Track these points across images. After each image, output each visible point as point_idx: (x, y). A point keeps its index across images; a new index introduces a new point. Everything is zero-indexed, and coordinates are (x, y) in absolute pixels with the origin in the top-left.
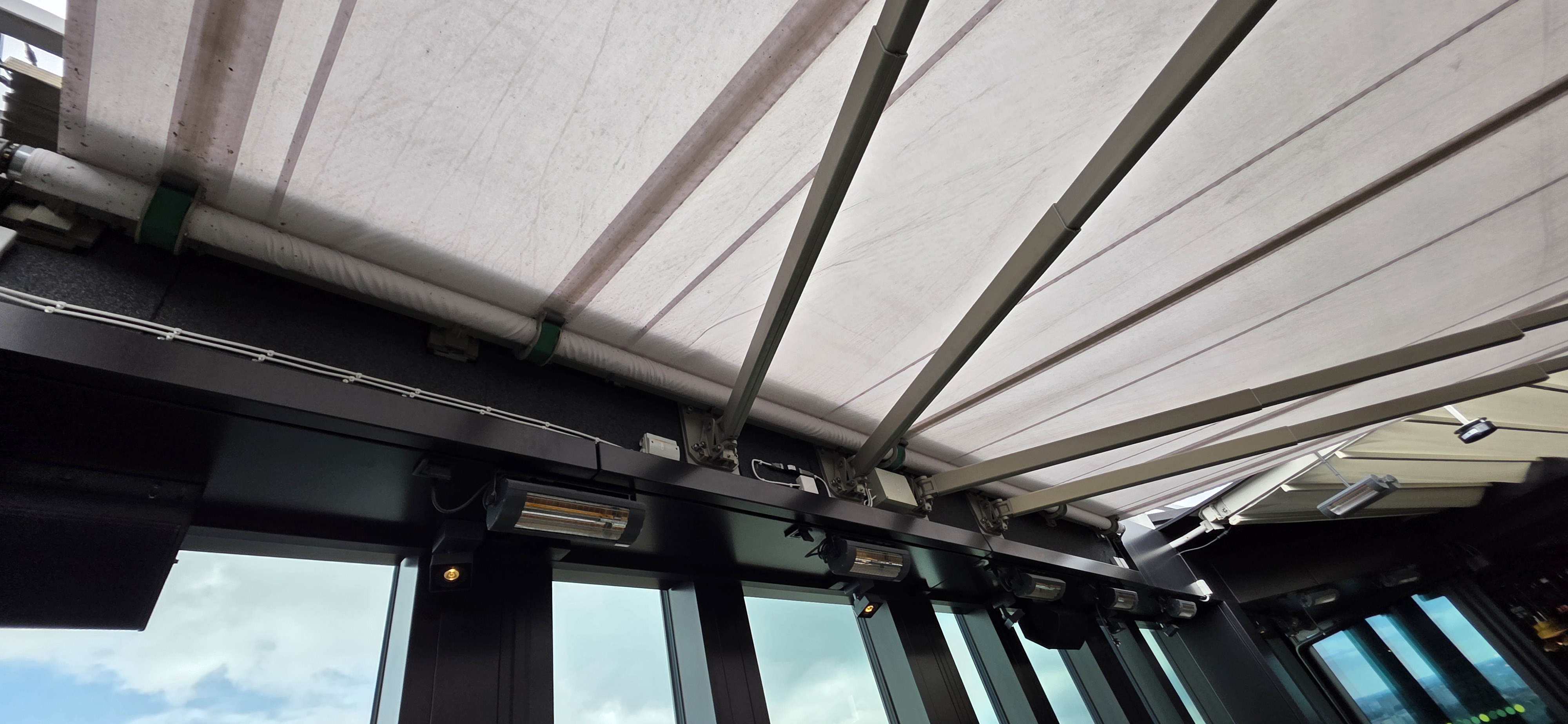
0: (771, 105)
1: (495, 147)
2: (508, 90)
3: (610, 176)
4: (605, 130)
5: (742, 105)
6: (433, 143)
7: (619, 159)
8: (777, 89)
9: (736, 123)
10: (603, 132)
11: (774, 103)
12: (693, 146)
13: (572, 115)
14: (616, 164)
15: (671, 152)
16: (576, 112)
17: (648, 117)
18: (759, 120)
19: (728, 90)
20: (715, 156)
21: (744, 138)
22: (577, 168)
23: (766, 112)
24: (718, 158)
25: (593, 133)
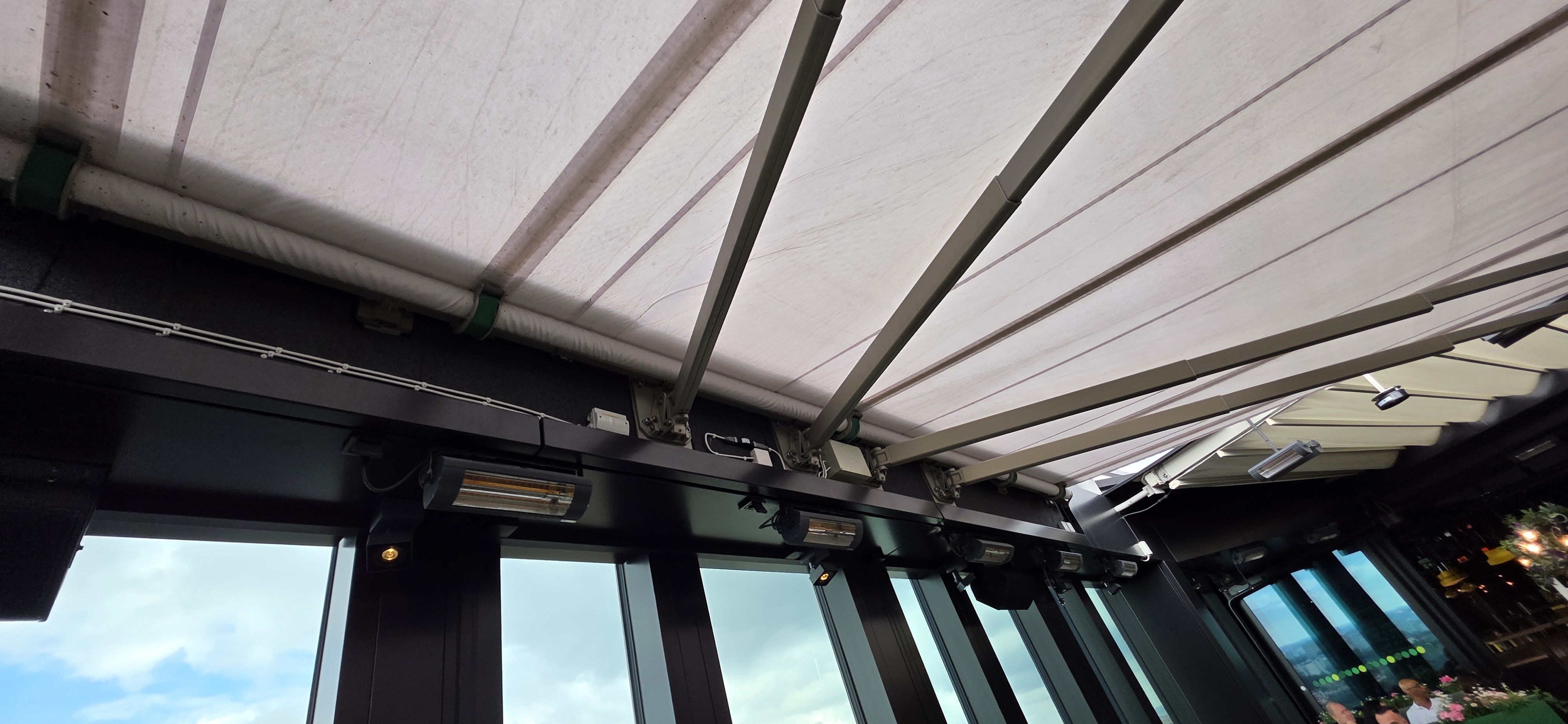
0: (709, 70)
1: (415, 107)
2: (423, 45)
3: (542, 142)
4: (533, 92)
5: (677, 69)
6: (345, 102)
7: (551, 123)
8: (715, 53)
9: (673, 88)
10: (531, 93)
11: (712, 67)
12: (628, 111)
13: (497, 74)
14: (548, 128)
15: (605, 118)
16: (501, 70)
17: (578, 79)
18: (697, 85)
19: (662, 53)
20: (652, 122)
21: (682, 105)
22: (506, 132)
23: (703, 78)
24: (656, 124)
25: (521, 94)
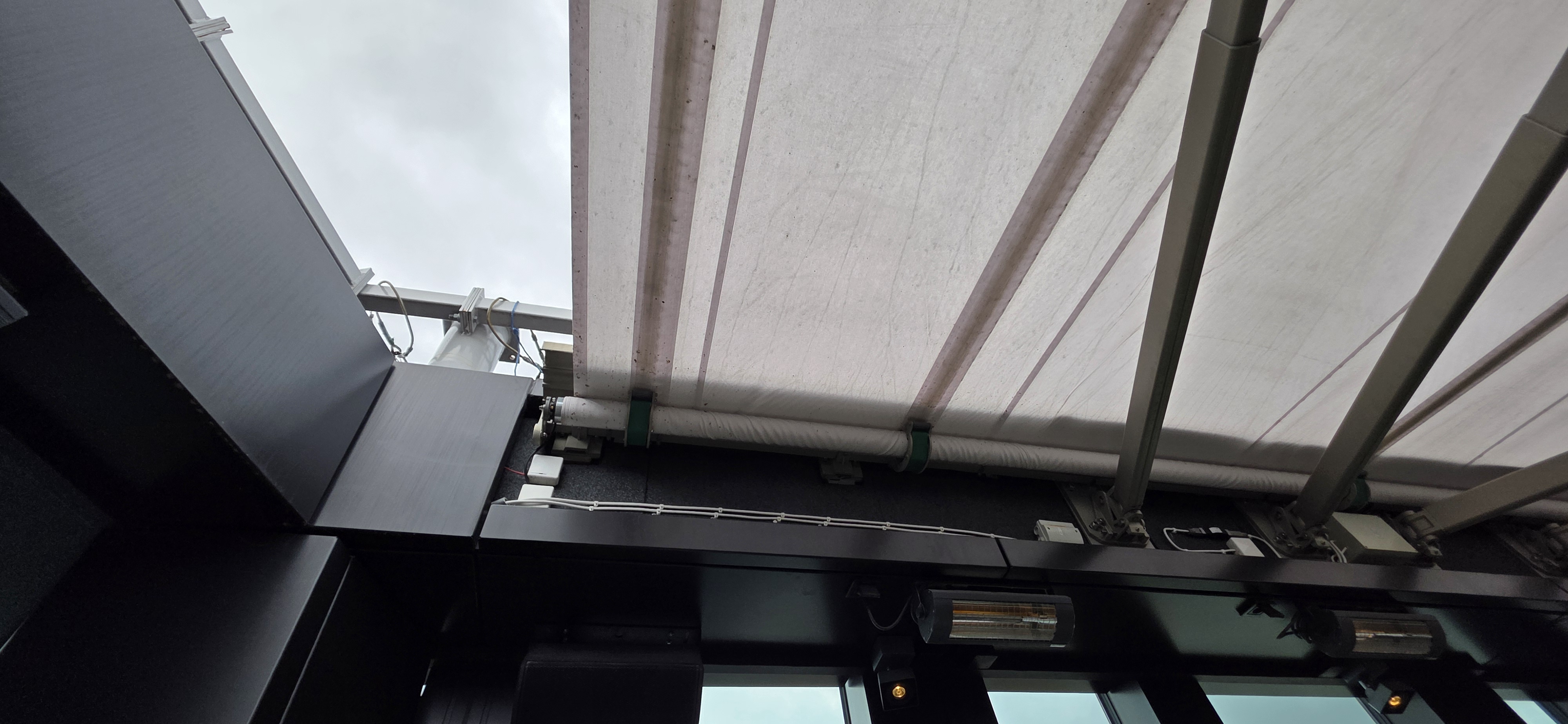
0: (1095, 156)
1: (847, 292)
2: (851, 242)
3: (948, 282)
4: (937, 244)
5: (1063, 168)
6: (800, 307)
7: (954, 263)
8: (1098, 138)
9: (1062, 187)
10: (935, 245)
11: (1098, 152)
12: (1022, 225)
13: (906, 242)
14: (952, 269)
15: (1001, 239)
16: (909, 238)
17: (973, 217)
18: (1085, 174)
19: (1046, 161)
20: (1046, 226)
21: (1073, 198)
22: (918, 286)
23: (1091, 164)
24: (1050, 226)
25: (926, 250)
